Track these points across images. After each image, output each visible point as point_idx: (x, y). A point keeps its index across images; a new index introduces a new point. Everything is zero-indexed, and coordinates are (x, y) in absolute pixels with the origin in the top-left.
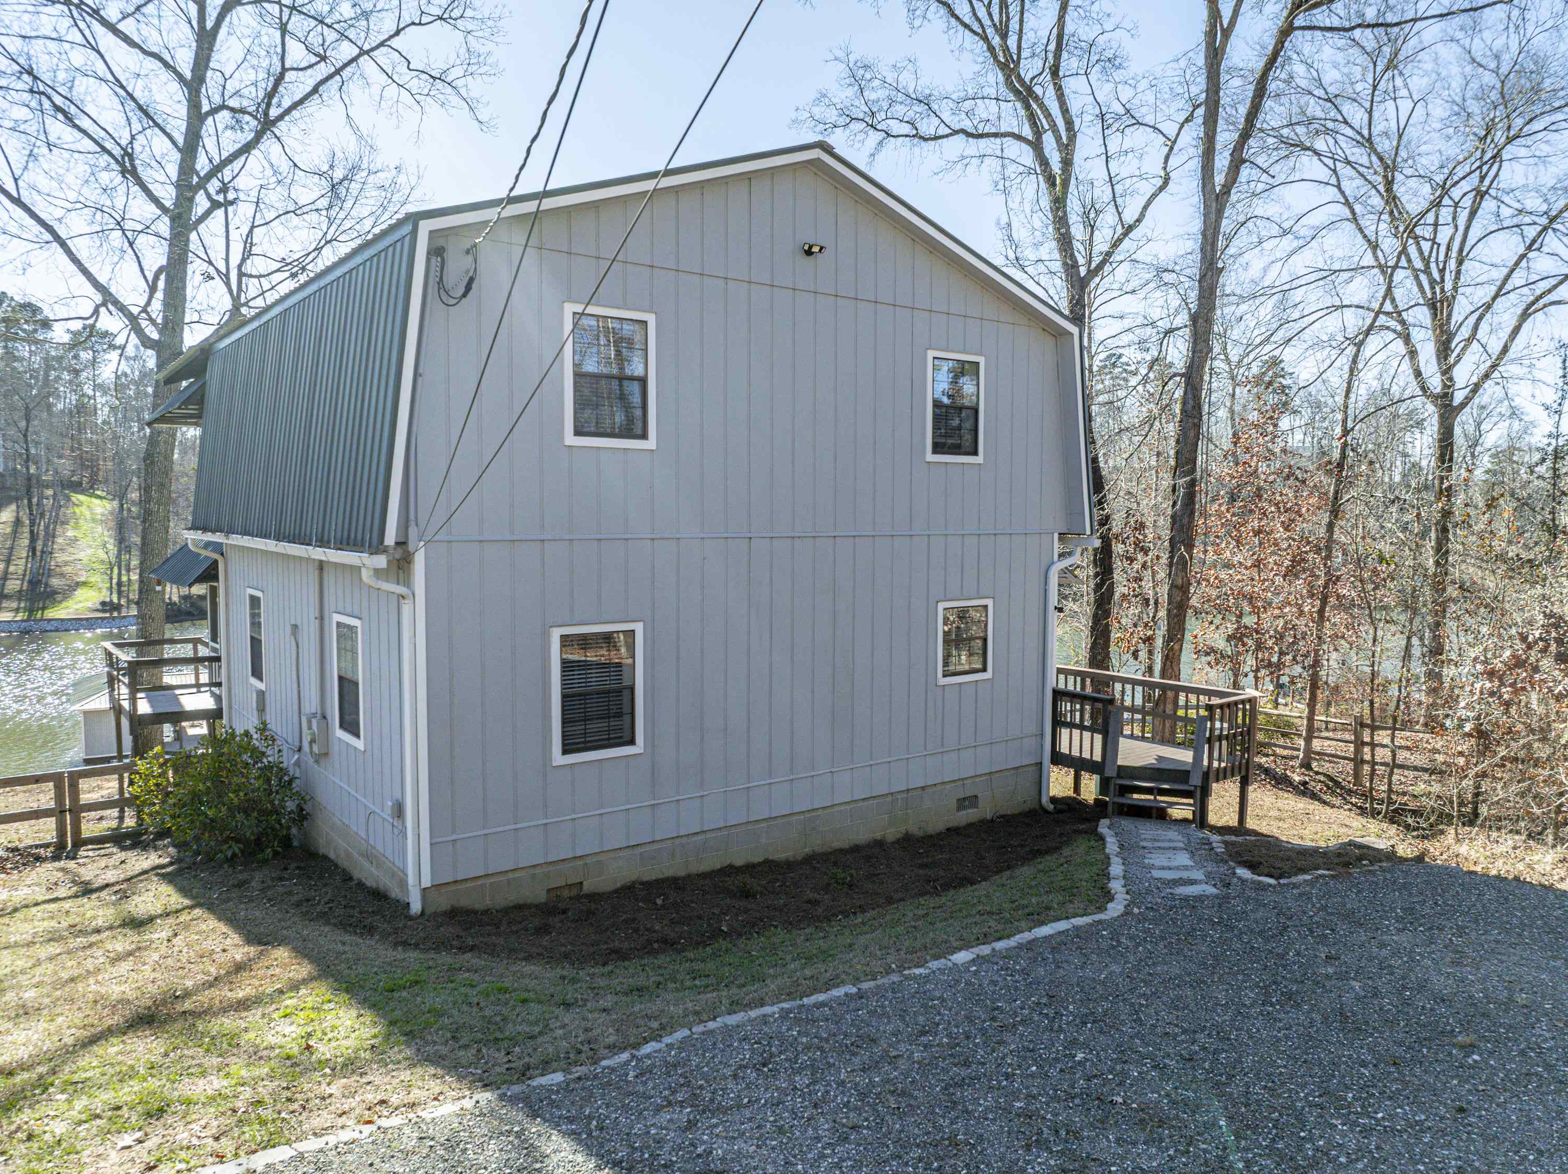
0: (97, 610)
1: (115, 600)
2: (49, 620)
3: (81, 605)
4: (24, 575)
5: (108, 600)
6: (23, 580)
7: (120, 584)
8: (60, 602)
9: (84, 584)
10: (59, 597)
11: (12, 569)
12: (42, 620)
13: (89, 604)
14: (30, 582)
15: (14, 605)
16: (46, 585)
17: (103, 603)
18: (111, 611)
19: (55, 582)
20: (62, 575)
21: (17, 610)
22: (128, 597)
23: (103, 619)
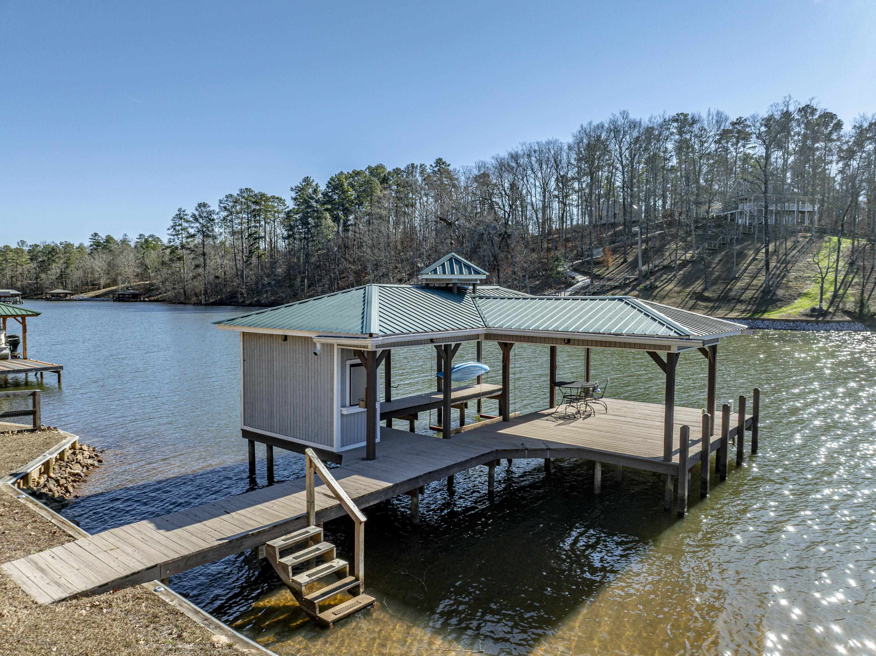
0: (806, 315)
1: (825, 308)
2: (764, 320)
3: (795, 310)
4: (761, 287)
5: (818, 307)
6: (758, 290)
7: (835, 295)
8: (780, 307)
9: (806, 295)
10: (779, 304)
11: (754, 282)
12: (758, 319)
13: (801, 310)
14: (763, 292)
15: (744, 307)
16: (774, 294)
17: (813, 310)
18: (817, 317)
19: (780, 292)
20: (789, 287)
21: (743, 312)
22: (838, 306)
23: (807, 322)
